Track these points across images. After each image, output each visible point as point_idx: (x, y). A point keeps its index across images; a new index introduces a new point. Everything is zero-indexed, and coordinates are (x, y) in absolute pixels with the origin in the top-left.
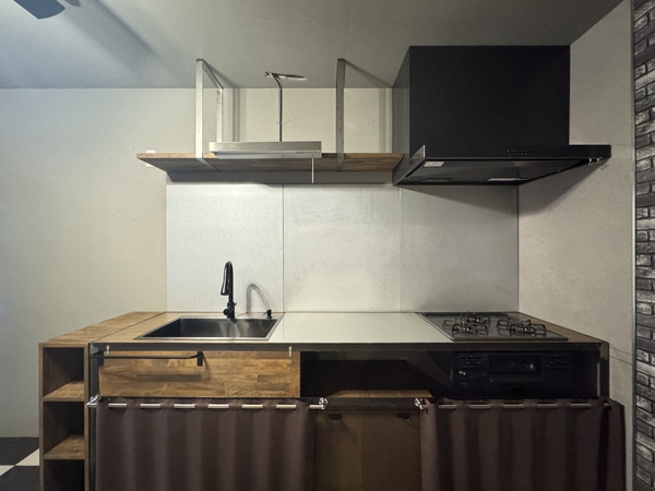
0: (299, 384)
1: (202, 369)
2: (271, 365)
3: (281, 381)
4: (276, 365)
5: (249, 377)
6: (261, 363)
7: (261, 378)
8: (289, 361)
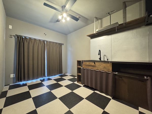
0: (111, 69)
1: (95, 65)
2: (106, 65)
3: (108, 68)
4: (107, 65)
5: (102, 67)
6: (104, 64)
7: (104, 67)
8: (110, 65)
